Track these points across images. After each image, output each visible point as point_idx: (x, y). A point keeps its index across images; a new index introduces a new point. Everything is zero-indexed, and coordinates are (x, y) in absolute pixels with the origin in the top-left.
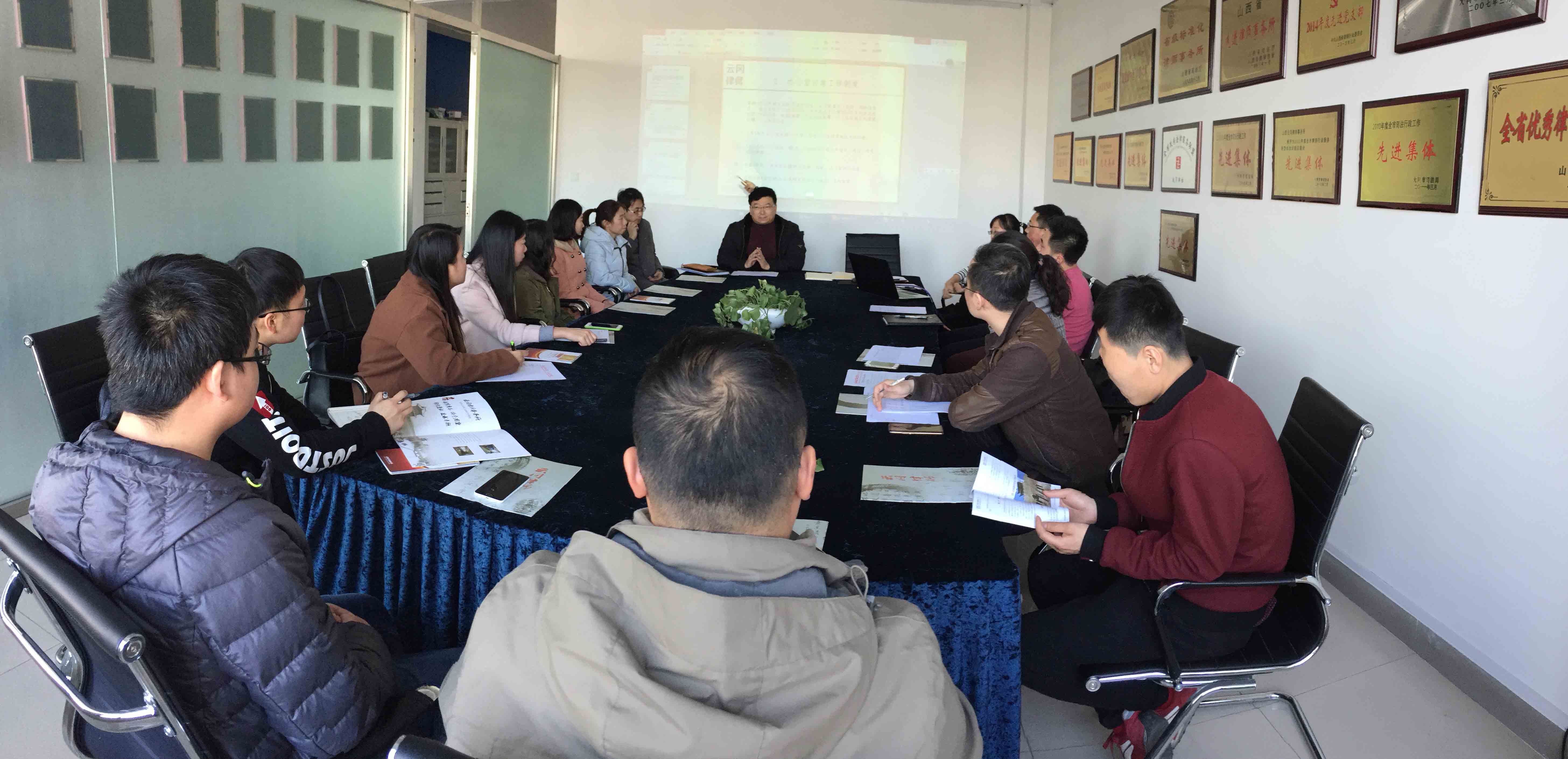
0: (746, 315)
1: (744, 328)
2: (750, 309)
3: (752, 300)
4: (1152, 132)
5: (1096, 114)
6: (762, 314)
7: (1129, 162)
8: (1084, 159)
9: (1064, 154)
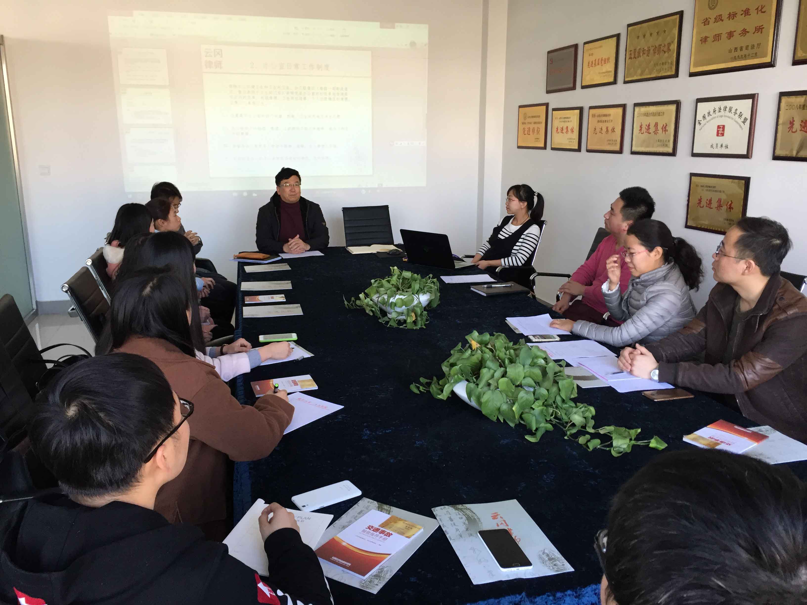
2: (402, 297)
3: (398, 288)
4: (678, 103)
5: (583, 87)
6: (415, 300)
7: (641, 130)
8: (567, 128)
9: (535, 123)
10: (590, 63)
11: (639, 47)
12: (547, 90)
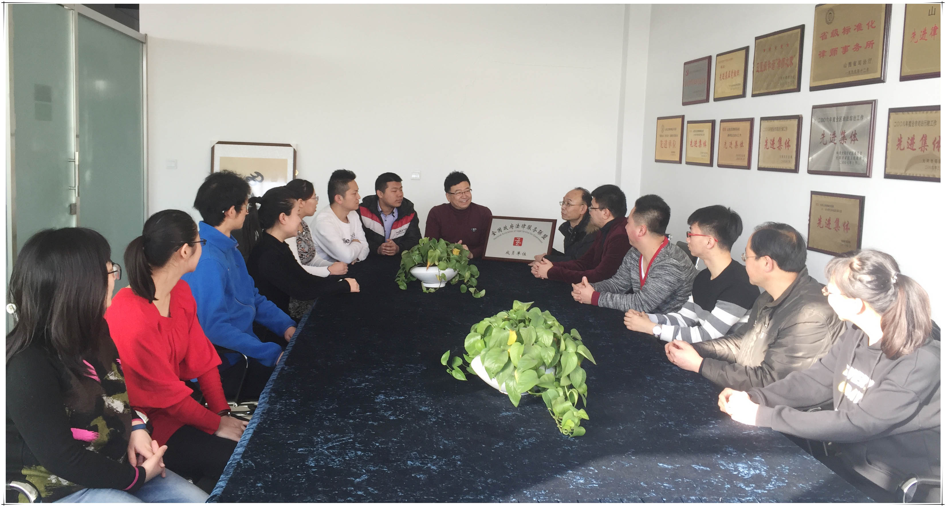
4: (799, 119)
5: (716, 100)
7: (766, 145)
8: (700, 141)
9: (671, 136)
10: (722, 75)
11: (765, 60)
12: (684, 101)
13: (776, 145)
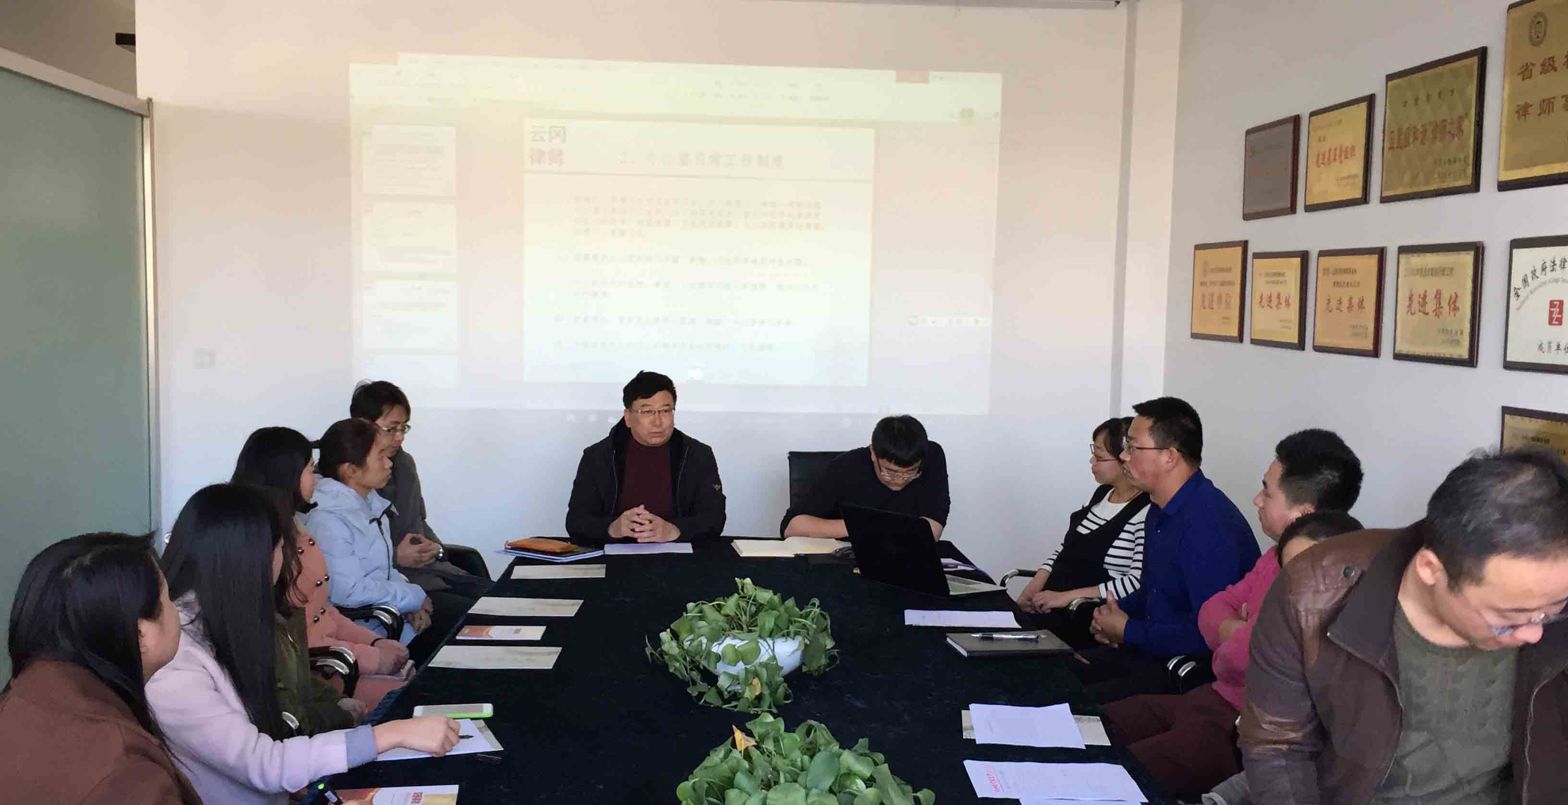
0: (730, 655)
1: (723, 682)
2: (738, 643)
3: (734, 624)
4: (1478, 250)
5: (1309, 208)
6: (763, 650)
7: (1410, 306)
8: (1279, 296)
9: (1223, 284)
10: (1320, 157)
11: (1406, 126)
12: (1246, 212)
13: (1431, 306)
